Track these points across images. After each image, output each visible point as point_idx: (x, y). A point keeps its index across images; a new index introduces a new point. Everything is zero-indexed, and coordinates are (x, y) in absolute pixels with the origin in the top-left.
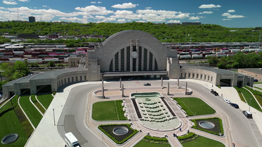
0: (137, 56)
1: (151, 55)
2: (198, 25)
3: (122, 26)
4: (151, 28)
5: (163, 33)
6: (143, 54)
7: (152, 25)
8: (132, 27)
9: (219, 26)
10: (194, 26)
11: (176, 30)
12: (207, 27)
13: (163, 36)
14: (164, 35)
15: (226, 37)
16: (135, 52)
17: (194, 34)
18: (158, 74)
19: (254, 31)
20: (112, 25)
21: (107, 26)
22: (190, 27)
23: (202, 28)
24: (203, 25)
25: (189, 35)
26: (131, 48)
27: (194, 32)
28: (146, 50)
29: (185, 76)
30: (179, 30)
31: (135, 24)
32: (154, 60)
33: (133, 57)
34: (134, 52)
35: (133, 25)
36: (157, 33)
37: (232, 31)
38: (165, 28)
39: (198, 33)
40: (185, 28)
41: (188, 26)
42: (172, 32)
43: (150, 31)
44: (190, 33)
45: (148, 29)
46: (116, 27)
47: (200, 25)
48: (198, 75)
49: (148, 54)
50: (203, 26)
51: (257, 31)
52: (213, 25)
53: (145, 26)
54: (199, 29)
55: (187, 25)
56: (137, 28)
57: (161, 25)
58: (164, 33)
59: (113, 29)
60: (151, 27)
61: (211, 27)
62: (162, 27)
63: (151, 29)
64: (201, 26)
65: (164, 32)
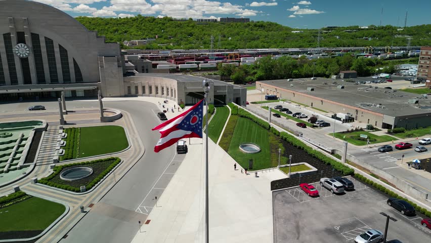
0: (28, 52)
1: (63, 51)
2: (245, 23)
3: (118, 22)
4: (170, 27)
5: (189, 35)
6: (44, 50)
7: (171, 22)
8: (135, 24)
9: (277, 25)
10: (239, 24)
11: (210, 31)
12: (259, 26)
13: (188, 40)
14: (191, 38)
15: (286, 41)
16: (23, 45)
17: (239, 37)
18: (80, 89)
19: (325, 31)
20: (100, 21)
21: (90, 23)
22: (232, 26)
23: (251, 27)
24: (253, 22)
25: (230, 38)
26: (13, 36)
27: (238, 34)
28: (49, 42)
29: (137, 92)
30: (215, 31)
31: (141, 19)
32: (71, 61)
33: (19, 54)
34: (20, 45)
35: (138, 22)
36: (179, 36)
37: (294, 32)
38: (193, 27)
39: (245, 34)
40: (224, 28)
41: (230, 25)
42: (204, 35)
43: (167, 32)
44: (232, 35)
45: (163, 29)
46: (106, 24)
47: (248, 23)
48: (157, 88)
49: (57, 50)
50: (253, 25)
51: (330, 31)
52: (268, 22)
53: (160, 23)
54: (247, 29)
55: (228, 23)
56: (144, 26)
57: (187, 22)
58: (191, 35)
59: (100, 29)
60: (168, 24)
61: (264, 26)
62: (188, 26)
63: (168, 29)
64: (249, 25)
65: (191, 33)
